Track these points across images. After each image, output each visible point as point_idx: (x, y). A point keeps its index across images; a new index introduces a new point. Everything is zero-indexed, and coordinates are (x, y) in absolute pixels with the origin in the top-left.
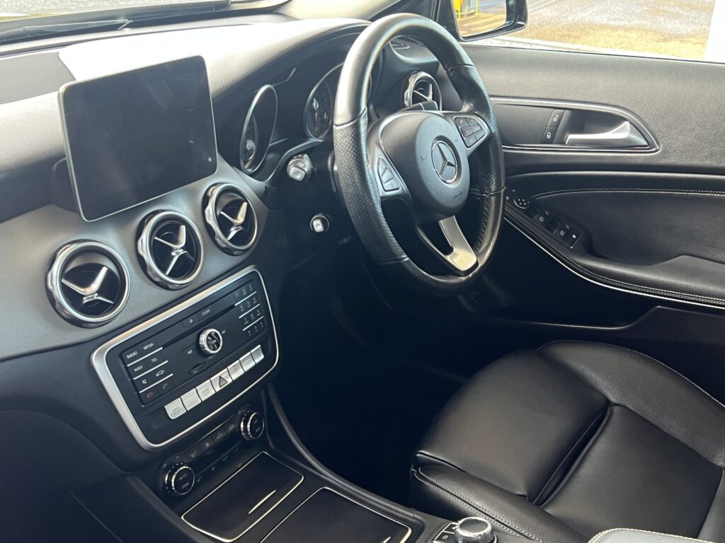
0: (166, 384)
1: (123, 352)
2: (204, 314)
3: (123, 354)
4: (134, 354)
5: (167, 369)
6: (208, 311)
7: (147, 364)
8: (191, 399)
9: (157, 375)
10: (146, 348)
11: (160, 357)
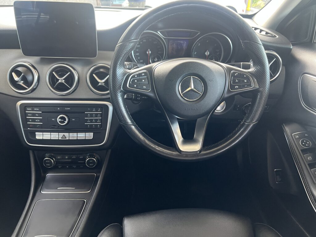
0: (39, 126)
1: (27, 106)
2: (66, 109)
3: (26, 107)
4: (30, 109)
5: (41, 121)
6: (69, 109)
7: (34, 115)
8: (47, 136)
9: (36, 121)
10: (35, 109)
11: (40, 115)
